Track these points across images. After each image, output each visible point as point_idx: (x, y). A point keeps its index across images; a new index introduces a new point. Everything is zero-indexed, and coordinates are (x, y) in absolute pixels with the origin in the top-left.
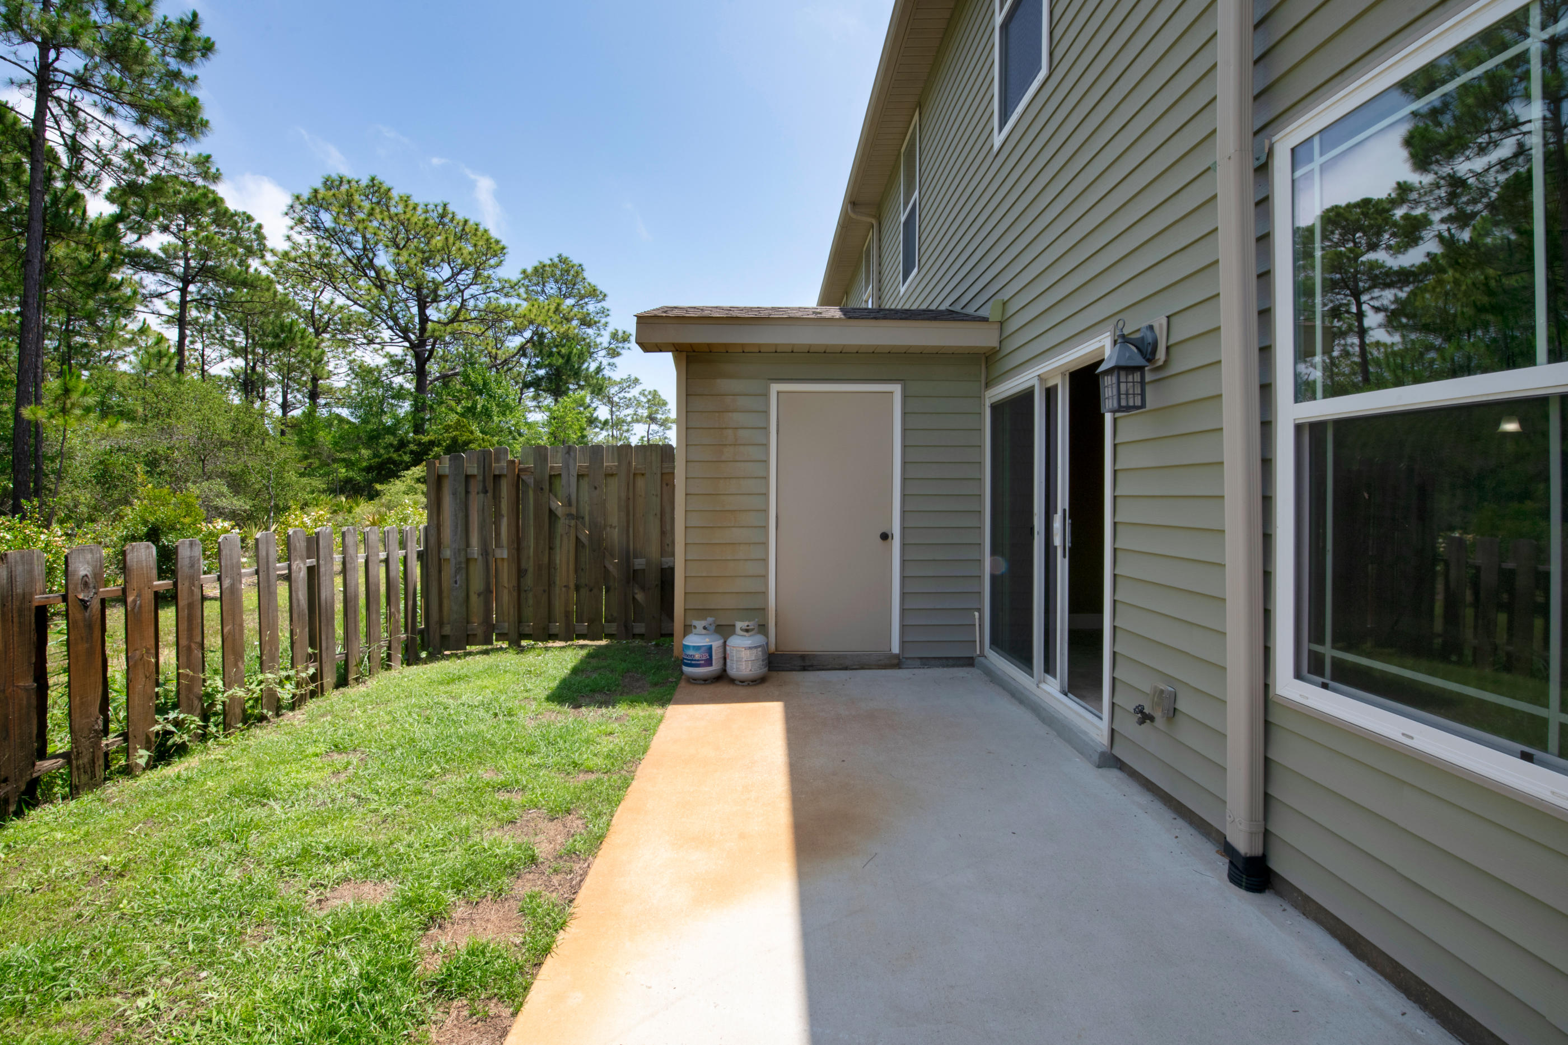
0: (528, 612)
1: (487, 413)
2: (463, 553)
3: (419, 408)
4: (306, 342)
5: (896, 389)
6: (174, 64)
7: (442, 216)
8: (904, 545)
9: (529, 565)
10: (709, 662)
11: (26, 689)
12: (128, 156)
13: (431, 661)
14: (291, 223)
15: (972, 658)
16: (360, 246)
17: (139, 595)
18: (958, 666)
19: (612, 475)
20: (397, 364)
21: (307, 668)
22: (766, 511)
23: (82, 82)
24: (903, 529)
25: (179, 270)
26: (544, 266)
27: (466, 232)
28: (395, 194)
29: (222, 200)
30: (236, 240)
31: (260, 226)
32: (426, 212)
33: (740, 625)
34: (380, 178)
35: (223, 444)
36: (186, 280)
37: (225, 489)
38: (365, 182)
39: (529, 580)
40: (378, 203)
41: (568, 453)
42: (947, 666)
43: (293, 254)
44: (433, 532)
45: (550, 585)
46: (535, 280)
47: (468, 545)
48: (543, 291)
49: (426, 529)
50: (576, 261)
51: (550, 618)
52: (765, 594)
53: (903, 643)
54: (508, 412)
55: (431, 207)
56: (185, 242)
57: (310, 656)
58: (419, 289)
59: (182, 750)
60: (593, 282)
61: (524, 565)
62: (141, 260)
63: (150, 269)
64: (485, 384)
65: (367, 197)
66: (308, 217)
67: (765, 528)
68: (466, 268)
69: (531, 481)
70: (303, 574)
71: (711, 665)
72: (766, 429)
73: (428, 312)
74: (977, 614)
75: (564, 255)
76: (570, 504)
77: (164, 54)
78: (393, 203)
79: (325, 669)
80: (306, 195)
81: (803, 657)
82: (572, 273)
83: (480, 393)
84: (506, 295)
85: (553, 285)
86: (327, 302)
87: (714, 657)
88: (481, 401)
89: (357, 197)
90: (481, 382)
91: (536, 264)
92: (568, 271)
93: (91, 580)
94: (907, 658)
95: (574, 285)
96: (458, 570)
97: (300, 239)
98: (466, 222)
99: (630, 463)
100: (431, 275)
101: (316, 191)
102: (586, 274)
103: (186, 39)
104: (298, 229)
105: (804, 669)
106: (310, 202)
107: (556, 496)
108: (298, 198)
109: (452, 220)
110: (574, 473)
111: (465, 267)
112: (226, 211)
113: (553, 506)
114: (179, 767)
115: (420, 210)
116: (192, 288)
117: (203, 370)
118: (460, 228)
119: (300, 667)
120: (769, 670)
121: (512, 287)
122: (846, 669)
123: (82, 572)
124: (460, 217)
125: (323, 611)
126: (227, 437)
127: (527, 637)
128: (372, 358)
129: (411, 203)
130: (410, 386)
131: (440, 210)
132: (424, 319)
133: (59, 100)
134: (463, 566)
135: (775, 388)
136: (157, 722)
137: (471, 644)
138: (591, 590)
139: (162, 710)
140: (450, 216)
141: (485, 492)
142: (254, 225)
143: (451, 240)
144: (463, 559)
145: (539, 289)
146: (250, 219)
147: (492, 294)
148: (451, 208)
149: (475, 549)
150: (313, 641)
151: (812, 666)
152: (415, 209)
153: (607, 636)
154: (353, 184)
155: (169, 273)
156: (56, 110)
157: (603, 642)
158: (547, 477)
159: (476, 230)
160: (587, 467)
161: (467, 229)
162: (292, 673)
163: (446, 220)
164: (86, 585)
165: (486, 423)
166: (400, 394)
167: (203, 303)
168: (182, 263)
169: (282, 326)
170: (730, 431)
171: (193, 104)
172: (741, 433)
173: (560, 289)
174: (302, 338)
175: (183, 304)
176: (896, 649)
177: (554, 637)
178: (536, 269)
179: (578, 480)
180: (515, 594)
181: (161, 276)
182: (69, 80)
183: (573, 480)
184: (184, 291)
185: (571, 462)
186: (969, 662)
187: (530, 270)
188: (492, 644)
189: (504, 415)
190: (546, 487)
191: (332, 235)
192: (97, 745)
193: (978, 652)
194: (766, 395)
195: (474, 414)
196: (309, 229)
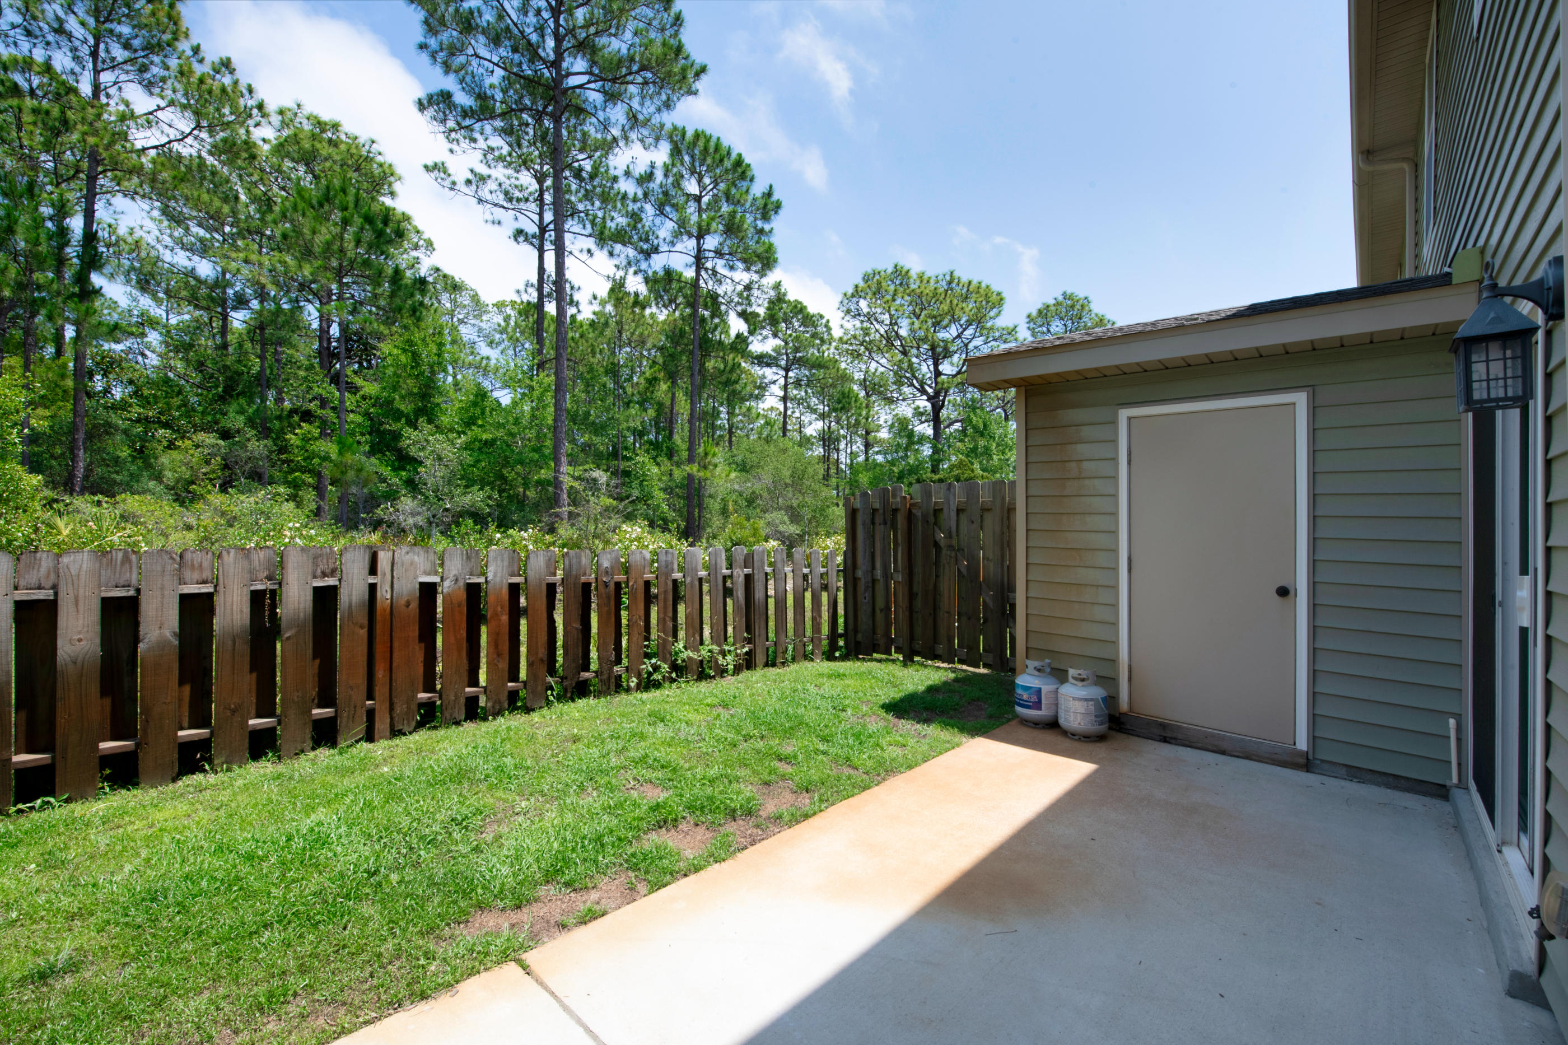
0: (918, 631)
1: (987, 452)
2: (870, 575)
3: (936, 451)
4: (858, 404)
5: (1300, 399)
6: (760, 224)
7: (950, 283)
8: (1314, 608)
9: (917, 588)
10: (1038, 705)
11: (577, 629)
12: (740, 295)
13: (843, 661)
14: (842, 315)
15: (1444, 786)
16: (888, 322)
17: (635, 582)
18: (1417, 792)
19: (988, 510)
20: (918, 413)
21: (743, 647)
22: (1115, 551)
23: (719, 253)
24: (1313, 586)
25: (783, 363)
26: (1048, 306)
27: (970, 291)
28: (913, 274)
29: (805, 307)
30: (814, 336)
31: (828, 321)
32: (937, 282)
33: (1072, 672)
34: (901, 263)
35: (787, 485)
36: (787, 370)
37: (786, 518)
38: (890, 270)
39: (918, 603)
40: (901, 284)
41: (949, 489)
42: (1395, 788)
43: (845, 338)
44: (850, 555)
45: (935, 609)
46: (1039, 321)
47: (873, 568)
48: (1049, 331)
49: (845, 552)
50: (1082, 295)
51: (936, 640)
52: (1115, 643)
53: (1313, 739)
54: (1007, 450)
55: (941, 277)
56: (786, 343)
57: (745, 639)
58: (933, 348)
59: (657, 685)
60: (1100, 313)
61: (915, 589)
62: (762, 360)
63: (768, 365)
64: (985, 426)
65: (892, 281)
66: (852, 308)
67: (1115, 569)
68: (971, 324)
69: (919, 514)
70: (742, 579)
71: (1040, 709)
72: (1115, 460)
73: (941, 368)
74: (1452, 722)
75: (1069, 292)
76: (951, 537)
77: (756, 219)
78: (912, 281)
79: (758, 651)
80: (850, 291)
81: (1163, 726)
82: (1078, 307)
83: (982, 435)
84: (1005, 342)
85: (1058, 323)
86: (873, 370)
87: (1043, 701)
88: (982, 443)
89: (884, 284)
90: (981, 426)
91: (1039, 306)
92: (1072, 307)
93: (609, 570)
94: (1322, 761)
95: (1080, 318)
96: (866, 588)
97: (849, 326)
98: (970, 283)
99: (1004, 498)
100: (942, 335)
101: (857, 286)
102: (1092, 306)
103: (765, 205)
104: (847, 318)
105: (1165, 740)
106: (853, 296)
107: (940, 529)
108: (845, 295)
109: (958, 284)
110: (953, 507)
111: (969, 323)
112: (808, 314)
113: (937, 538)
114: (654, 694)
115: (932, 282)
116: (791, 374)
117: (800, 432)
118: (965, 290)
119: (738, 645)
120: (1110, 728)
121: (1009, 334)
122: (1223, 753)
123: (605, 565)
124: (964, 280)
125: (757, 608)
126: (788, 481)
127: (918, 654)
128: (905, 410)
129: (926, 277)
130: (930, 432)
131: (948, 278)
132: (938, 373)
133: (706, 269)
134: (870, 585)
135: (1124, 414)
136: (645, 663)
137: (878, 653)
138: (969, 619)
139: (648, 656)
140: (956, 281)
141: (885, 523)
142: (824, 321)
143: (955, 302)
144: (870, 579)
145: (1045, 329)
146: (822, 317)
147: (993, 343)
148: (956, 274)
149: (879, 573)
150: (748, 629)
151: (1176, 739)
152: (928, 282)
153: (985, 666)
154: (882, 273)
155: (778, 366)
156: (705, 276)
157: (983, 671)
158: (932, 512)
159: (978, 288)
160: (965, 502)
161: (971, 289)
162: (732, 648)
163: (954, 285)
164: (607, 572)
165: (988, 462)
166: (922, 439)
167: (798, 384)
168: (785, 357)
169: (843, 394)
170: (1073, 464)
171: (770, 249)
172: (1086, 465)
173: (1065, 325)
174: (856, 401)
175: (785, 387)
176: (1302, 744)
177: (935, 657)
178: (1040, 312)
179: (958, 514)
180: (907, 614)
181: (774, 369)
182: (712, 254)
183: (953, 514)
184: (786, 377)
185: (951, 497)
186: (1441, 792)
187: (1034, 313)
188: (891, 654)
189: (1003, 453)
190: (932, 519)
191: (870, 317)
192: (611, 669)
193: (1455, 780)
194: (1114, 422)
195: (976, 454)
196: (854, 317)
